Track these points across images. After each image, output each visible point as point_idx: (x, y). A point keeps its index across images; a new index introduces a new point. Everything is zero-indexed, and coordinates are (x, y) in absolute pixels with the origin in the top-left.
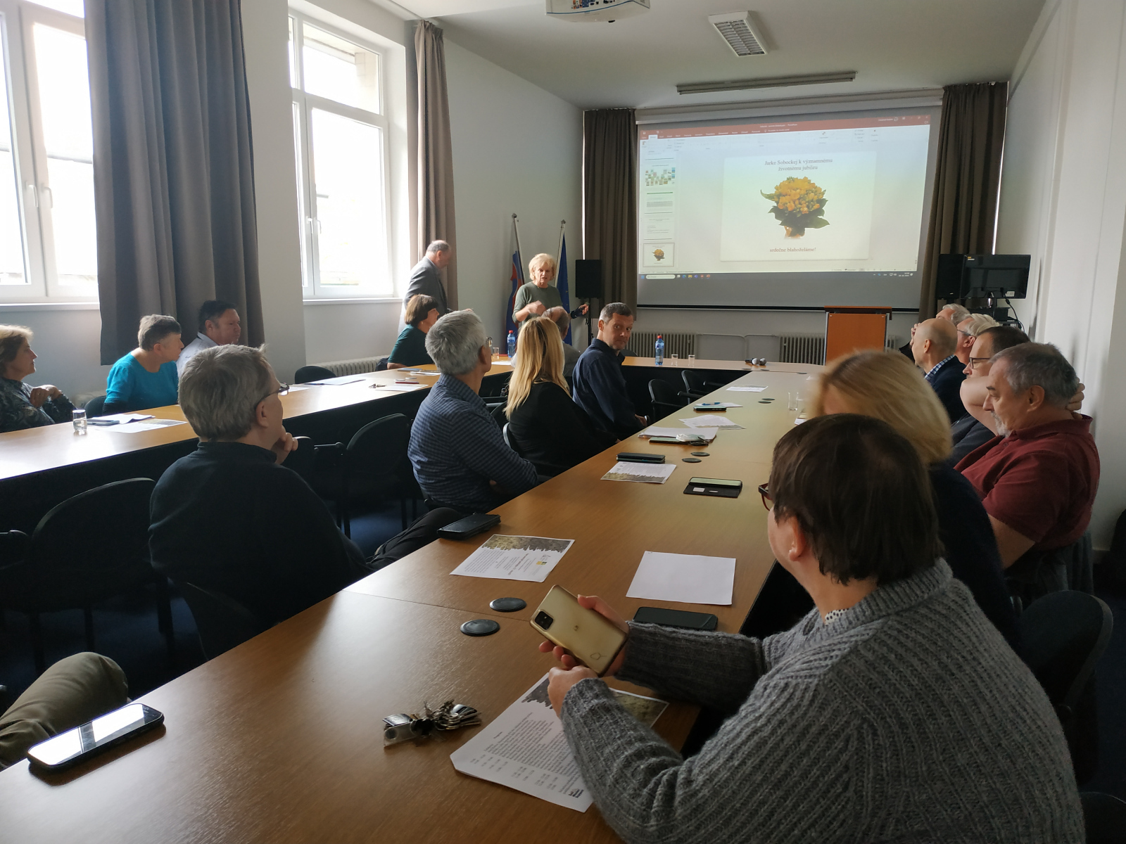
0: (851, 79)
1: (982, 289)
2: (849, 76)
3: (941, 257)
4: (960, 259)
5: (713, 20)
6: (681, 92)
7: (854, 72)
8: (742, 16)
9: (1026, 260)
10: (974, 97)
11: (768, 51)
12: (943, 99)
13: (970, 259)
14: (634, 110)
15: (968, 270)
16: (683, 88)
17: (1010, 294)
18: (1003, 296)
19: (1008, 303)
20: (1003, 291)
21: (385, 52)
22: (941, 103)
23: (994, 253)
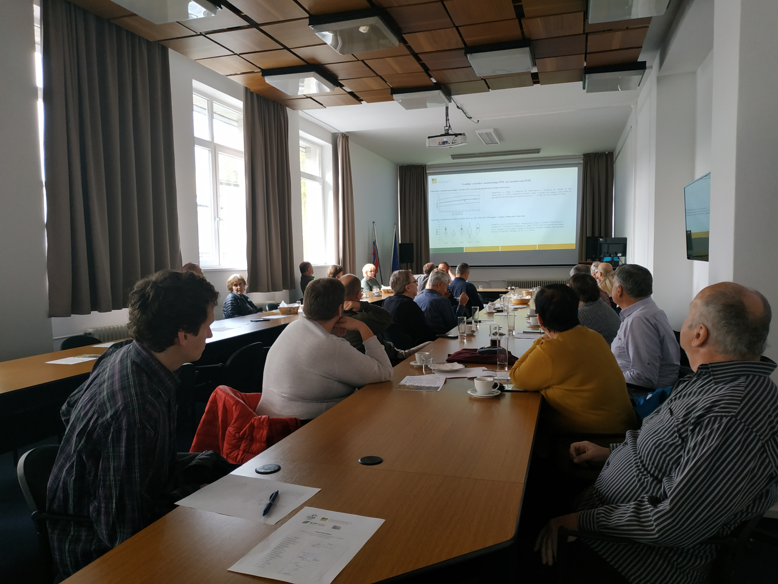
0: (539, 152)
1: (607, 253)
2: (538, 151)
3: (587, 238)
4: (597, 239)
5: (477, 132)
6: (453, 158)
7: (540, 149)
8: (491, 131)
9: (625, 239)
10: (598, 159)
11: (500, 142)
12: (583, 160)
13: (601, 240)
14: (426, 165)
15: (601, 244)
16: (454, 157)
17: (619, 255)
18: (616, 256)
19: (619, 259)
20: (616, 254)
21: (321, 147)
22: (582, 162)
23: (613, 237)
